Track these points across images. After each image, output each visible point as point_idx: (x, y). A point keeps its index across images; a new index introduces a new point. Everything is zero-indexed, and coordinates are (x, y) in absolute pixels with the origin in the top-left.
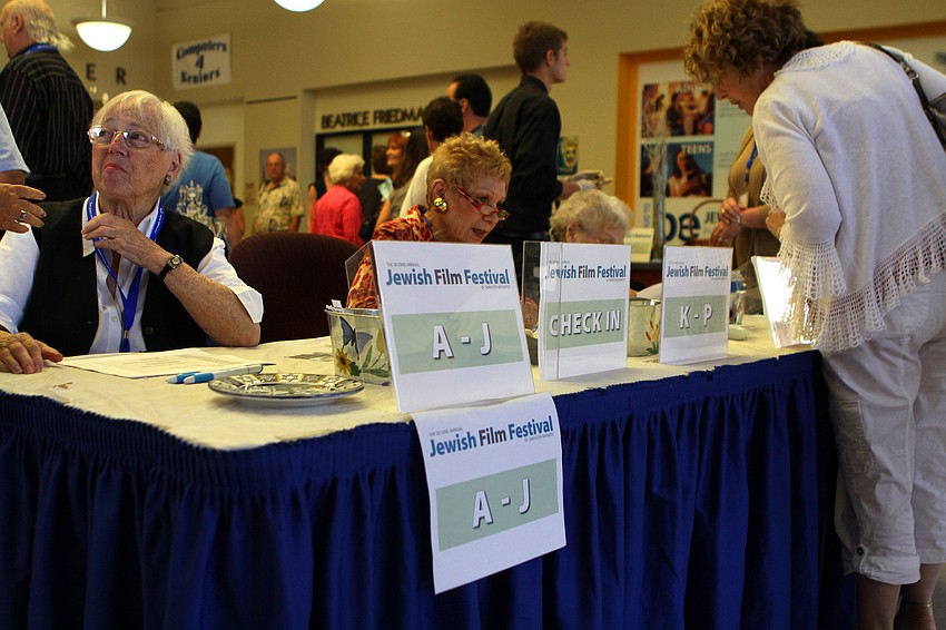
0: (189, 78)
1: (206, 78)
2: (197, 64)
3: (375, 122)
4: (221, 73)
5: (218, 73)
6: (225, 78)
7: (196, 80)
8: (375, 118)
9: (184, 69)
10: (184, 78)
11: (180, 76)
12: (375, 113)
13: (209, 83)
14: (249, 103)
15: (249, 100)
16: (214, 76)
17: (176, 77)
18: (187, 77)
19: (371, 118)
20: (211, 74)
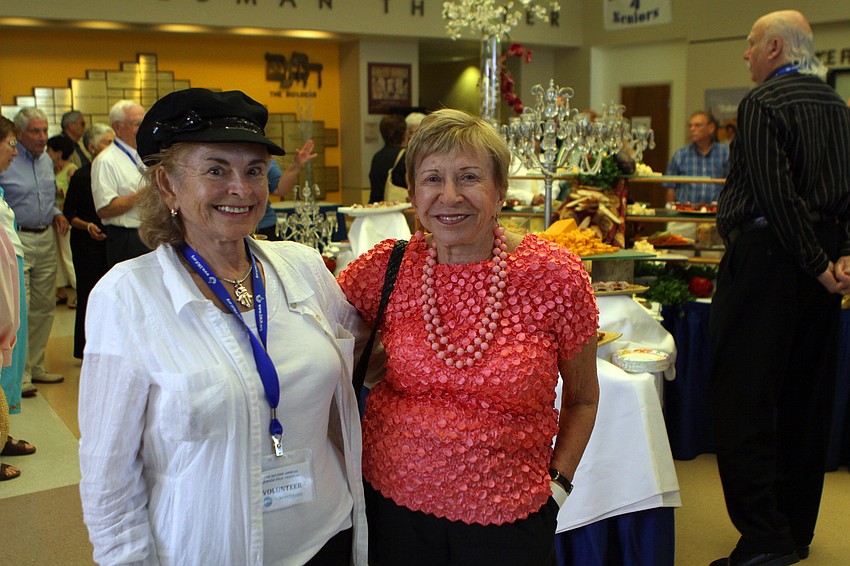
0: (623, 18)
1: (642, 18)
2: (632, 5)
3: (842, 61)
4: (660, 12)
5: (656, 13)
6: (664, 18)
7: (630, 20)
8: (843, 58)
9: (616, 9)
10: (617, 18)
11: (612, 17)
12: (843, 52)
13: (646, 23)
14: (692, 42)
15: (692, 39)
16: (651, 16)
17: (608, 16)
18: (620, 17)
19: (837, 57)
20: (649, 14)
